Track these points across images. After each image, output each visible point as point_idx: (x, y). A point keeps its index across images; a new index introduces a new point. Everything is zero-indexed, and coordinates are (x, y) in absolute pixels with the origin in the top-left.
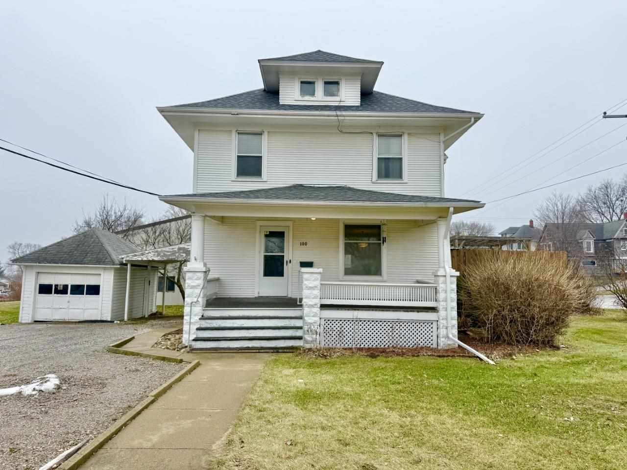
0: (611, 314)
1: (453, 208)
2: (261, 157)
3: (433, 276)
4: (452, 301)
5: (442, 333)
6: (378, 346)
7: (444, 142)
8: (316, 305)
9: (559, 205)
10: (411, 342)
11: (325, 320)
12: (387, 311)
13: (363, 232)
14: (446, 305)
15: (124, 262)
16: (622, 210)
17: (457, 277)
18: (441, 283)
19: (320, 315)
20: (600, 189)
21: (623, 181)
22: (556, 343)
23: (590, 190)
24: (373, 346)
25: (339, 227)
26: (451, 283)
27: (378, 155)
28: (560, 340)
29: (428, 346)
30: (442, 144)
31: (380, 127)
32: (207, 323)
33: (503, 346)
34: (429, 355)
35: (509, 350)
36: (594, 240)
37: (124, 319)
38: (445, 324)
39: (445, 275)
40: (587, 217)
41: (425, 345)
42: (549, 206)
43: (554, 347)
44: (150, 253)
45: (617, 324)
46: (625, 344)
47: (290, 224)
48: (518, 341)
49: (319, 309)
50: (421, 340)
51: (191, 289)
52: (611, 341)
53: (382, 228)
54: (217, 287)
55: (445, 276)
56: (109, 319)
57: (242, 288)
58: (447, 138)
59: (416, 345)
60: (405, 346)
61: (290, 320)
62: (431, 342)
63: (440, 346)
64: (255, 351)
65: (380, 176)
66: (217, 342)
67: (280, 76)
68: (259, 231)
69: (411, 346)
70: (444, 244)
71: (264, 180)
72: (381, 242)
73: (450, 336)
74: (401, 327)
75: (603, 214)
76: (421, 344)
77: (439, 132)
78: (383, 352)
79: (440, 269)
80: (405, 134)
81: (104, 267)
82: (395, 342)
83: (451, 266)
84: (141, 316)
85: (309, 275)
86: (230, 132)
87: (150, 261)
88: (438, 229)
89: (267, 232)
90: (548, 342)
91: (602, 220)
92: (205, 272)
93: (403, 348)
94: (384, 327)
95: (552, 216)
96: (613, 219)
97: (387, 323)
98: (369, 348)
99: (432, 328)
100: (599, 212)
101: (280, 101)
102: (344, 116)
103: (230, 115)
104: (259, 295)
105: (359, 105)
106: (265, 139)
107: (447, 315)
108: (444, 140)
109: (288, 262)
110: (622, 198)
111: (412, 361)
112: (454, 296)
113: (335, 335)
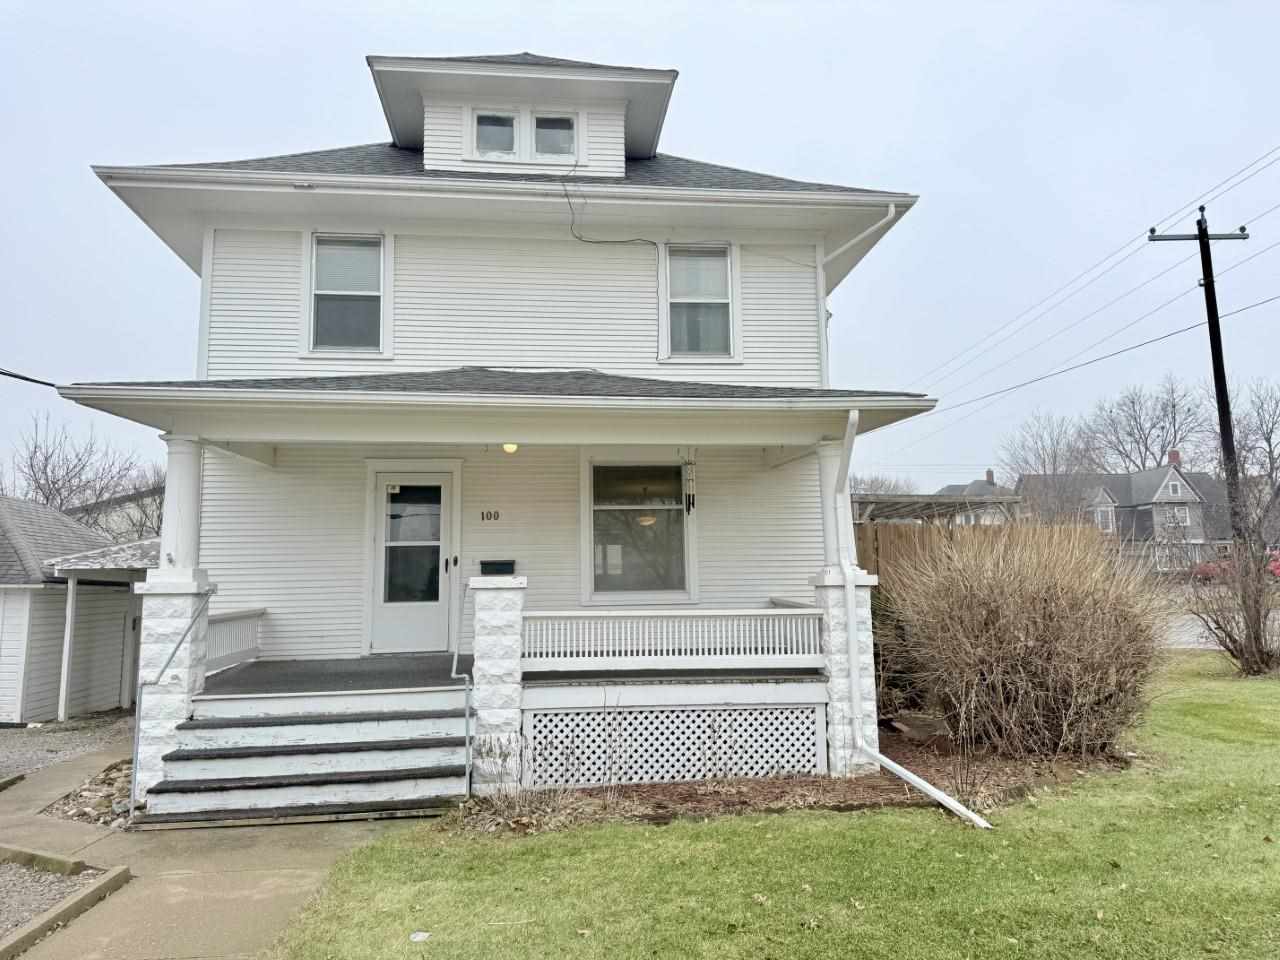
0: (1188, 662)
1: (857, 412)
2: (378, 298)
3: (813, 588)
4: (862, 651)
5: (840, 736)
6: (678, 778)
7: (825, 267)
8: (510, 674)
9: (1046, 436)
10: (762, 762)
11: (535, 716)
12: (698, 683)
13: (645, 489)
14: (848, 660)
15: (56, 575)
16: (1163, 447)
17: (874, 588)
18: (833, 607)
19: (522, 700)
20: (1120, 405)
21: (1164, 390)
22: (1119, 748)
23: (1102, 409)
24: (663, 778)
25: (579, 473)
26: (859, 605)
27: (671, 297)
28: (1125, 741)
29: (806, 770)
30: (820, 270)
31: (673, 228)
32: (200, 738)
33: (990, 762)
34: (811, 807)
35: (1008, 775)
36: (1115, 507)
37: (56, 719)
38: (848, 714)
39: (840, 583)
40: (1097, 461)
41: (797, 769)
42: (1026, 440)
43: (1117, 759)
44: (123, 550)
45: (1213, 684)
46: (1275, 741)
47: (454, 465)
48: (1031, 751)
49: (519, 687)
50: (788, 756)
51: (156, 642)
52: (1233, 734)
53: (683, 473)
54: (259, 635)
55: (843, 587)
56: (17, 720)
57: (325, 633)
58: (830, 257)
59: (774, 771)
60: (746, 774)
61: (438, 721)
62: (812, 759)
63: (836, 770)
64: (326, 818)
65: (675, 348)
66: (219, 794)
67: (425, 103)
68: (372, 486)
69: (762, 773)
70: (838, 505)
71: (386, 355)
72: (684, 507)
73: (860, 742)
74: (735, 725)
75: (1127, 456)
76: (788, 767)
77: (812, 243)
78: (690, 796)
79: (828, 569)
80: (734, 248)
81: (6, 589)
82: (720, 764)
83: (856, 562)
84: (113, 706)
85: (492, 594)
86: (298, 235)
87: (123, 569)
88: (820, 470)
89: (394, 487)
90: (1103, 747)
91: (1127, 468)
92: (197, 595)
93: (739, 782)
94: (692, 725)
95: (1032, 459)
96: (1147, 465)
97: (699, 716)
98: (653, 786)
99: (813, 723)
100: (1120, 452)
101: (425, 162)
102: (584, 197)
103: (292, 190)
104: (374, 651)
105: (623, 175)
106: (387, 254)
107: (850, 687)
108: (825, 260)
109: (451, 562)
110: (1162, 424)
111: (766, 828)
112: (867, 638)
113: (556, 759)
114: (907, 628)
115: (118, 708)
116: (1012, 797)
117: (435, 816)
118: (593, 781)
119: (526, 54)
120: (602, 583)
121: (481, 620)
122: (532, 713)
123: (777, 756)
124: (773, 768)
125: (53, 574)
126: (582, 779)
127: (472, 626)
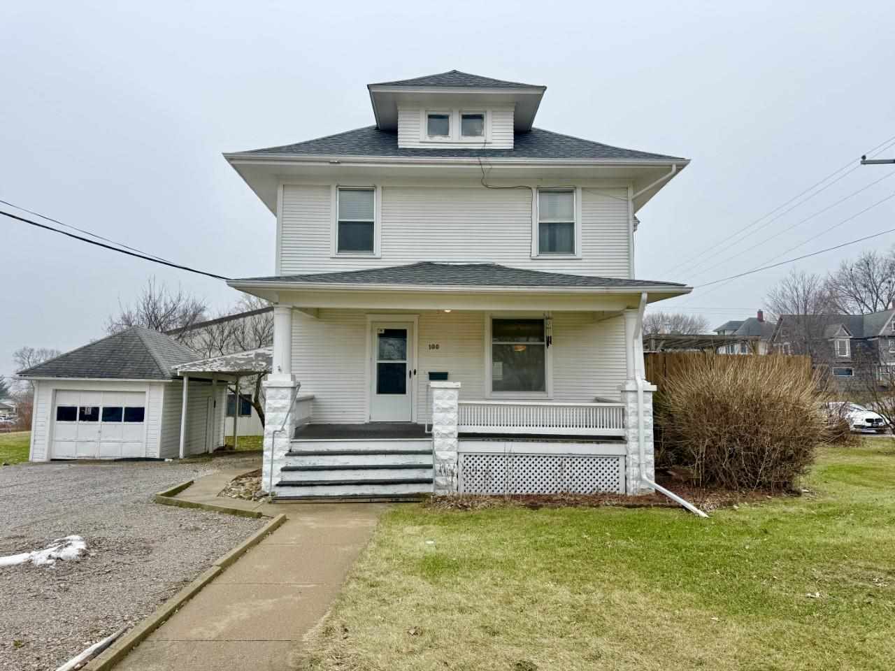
1: (646, 294)
2: (373, 223)
3: (619, 392)
4: (646, 427)
5: (632, 473)
6: (541, 493)
7: (633, 200)
8: (452, 434)
9: (800, 288)
10: (588, 486)
11: (465, 456)
12: (553, 442)
13: (519, 329)
14: (638, 433)
16: (889, 295)
17: (654, 392)
18: (631, 402)
19: (458, 447)
20: (858, 266)
21: (891, 254)
22: (796, 486)
23: (844, 268)
24: (533, 492)
25: (484, 323)
26: (645, 402)
27: (540, 219)
28: (801, 482)
29: (613, 491)
30: (630, 202)
31: (541, 179)
32: (296, 461)
33: (719, 491)
34: (613, 505)
35: (728, 496)
36: (851, 339)
37: (179, 457)
38: (637, 461)
39: (635, 389)
40: (840, 306)
41: (608, 490)
42: (785, 290)
43: (793, 492)
44: (216, 361)
45: (883, 458)
47: (414, 318)
48: (741, 484)
49: (456, 440)
50: (603, 483)
51: (273, 412)
52: (874, 483)
53: (545, 323)
54: (311, 410)
55: (636, 391)
56: (158, 457)
57: (346, 410)
58: (637, 195)
59: (595, 491)
60: (579, 492)
61: (415, 456)
62: (617, 486)
63: (630, 492)
64: (365, 500)
65: (542, 249)
66: (310, 487)
67: (399, 108)
68: (370, 329)
69: (588, 492)
70: (635, 346)
71: (377, 256)
72: (545, 343)
73: (644, 477)
74: (574, 465)
75: (862, 302)
76: (603, 489)
77: (626, 186)
78: (549, 500)
79: (628, 381)
80: (578, 190)
81: (151, 382)
82: (565, 486)
83: (645, 378)
84: (203, 451)
85: (442, 391)
86: (329, 187)
87: (215, 372)
88: (625, 325)
89: (381, 331)
90: (785, 484)
91: (862, 311)
92: (292, 388)
93: (576, 495)
94: (549, 465)
95: (788, 303)
96: (877, 308)
97: (553, 460)
98: (528, 495)
99: (618, 466)
100: (856, 298)
101: (399, 143)
102: (490, 164)
103: (328, 164)
104: (372, 420)
105: (512, 148)
106: (378, 197)
107: (639, 446)
108: (633, 197)
109: (413, 372)
110: (889, 279)
111: (589, 513)
112: (650, 420)
113: (479, 476)
114: (675, 415)
115: (205, 453)
116: (725, 505)
117: (419, 502)
118: (495, 492)
119: (455, 72)
120: (498, 386)
121: (436, 405)
122: (463, 454)
123: (597, 483)
124: (594, 489)
125: (177, 374)
126: (490, 491)
127: (432, 409)
